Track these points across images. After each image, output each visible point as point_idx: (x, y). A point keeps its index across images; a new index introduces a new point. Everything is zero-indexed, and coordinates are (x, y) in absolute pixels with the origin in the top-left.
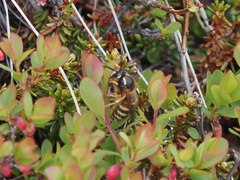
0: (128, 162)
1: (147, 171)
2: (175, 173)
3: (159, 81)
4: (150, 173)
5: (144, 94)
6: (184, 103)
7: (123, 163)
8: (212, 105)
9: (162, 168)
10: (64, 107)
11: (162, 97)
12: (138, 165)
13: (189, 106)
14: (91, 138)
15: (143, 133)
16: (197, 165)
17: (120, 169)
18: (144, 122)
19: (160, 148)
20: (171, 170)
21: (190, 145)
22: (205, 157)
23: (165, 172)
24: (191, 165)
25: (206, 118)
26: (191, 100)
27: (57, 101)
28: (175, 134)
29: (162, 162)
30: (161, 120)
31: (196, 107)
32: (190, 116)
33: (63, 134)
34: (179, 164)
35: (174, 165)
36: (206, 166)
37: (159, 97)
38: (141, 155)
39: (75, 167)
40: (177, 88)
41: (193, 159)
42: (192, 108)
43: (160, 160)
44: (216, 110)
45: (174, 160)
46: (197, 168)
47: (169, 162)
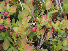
0: (39, 27)
1: (44, 29)
2: (53, 30)
3: (49, 2)
4: (45, 30)
5: (44, 6)
6: (56, 9)
7: (37, 27)
8: (64, 10)
9: (49, 29)
10: (19, 9)
11: (50, 7)
12: (42, 27)
13: (57, 10)
14: (28, 19)
15: (44, 18)
16: (60, 28)
17: (36, 28)
18: (44, 15)
19: (48, 23)
20: (52, 29)
21: (58, 22)
22: (62, 26)
23: (50, 30)
24: (58, 28)
25: (62, 14)
26: (58, 8)
27: (17, 7)
28: (53, 18)
29: (49, 27)
30: (49, 14)
31: (60, 10)
32: (58, 13)
33: (19, 17)
34: (54, 28)
35: (53, 28)
36: (62, 29)
37: (49, 7)
38: (43, 25)
39: (22, 27)
40: (54, 4)
41: (59, 26)
42: (58, 11)
43: (49, 26)
44: (65, 11)
45: (53, 26)
46: (60, 29)
47: (51, 27)
